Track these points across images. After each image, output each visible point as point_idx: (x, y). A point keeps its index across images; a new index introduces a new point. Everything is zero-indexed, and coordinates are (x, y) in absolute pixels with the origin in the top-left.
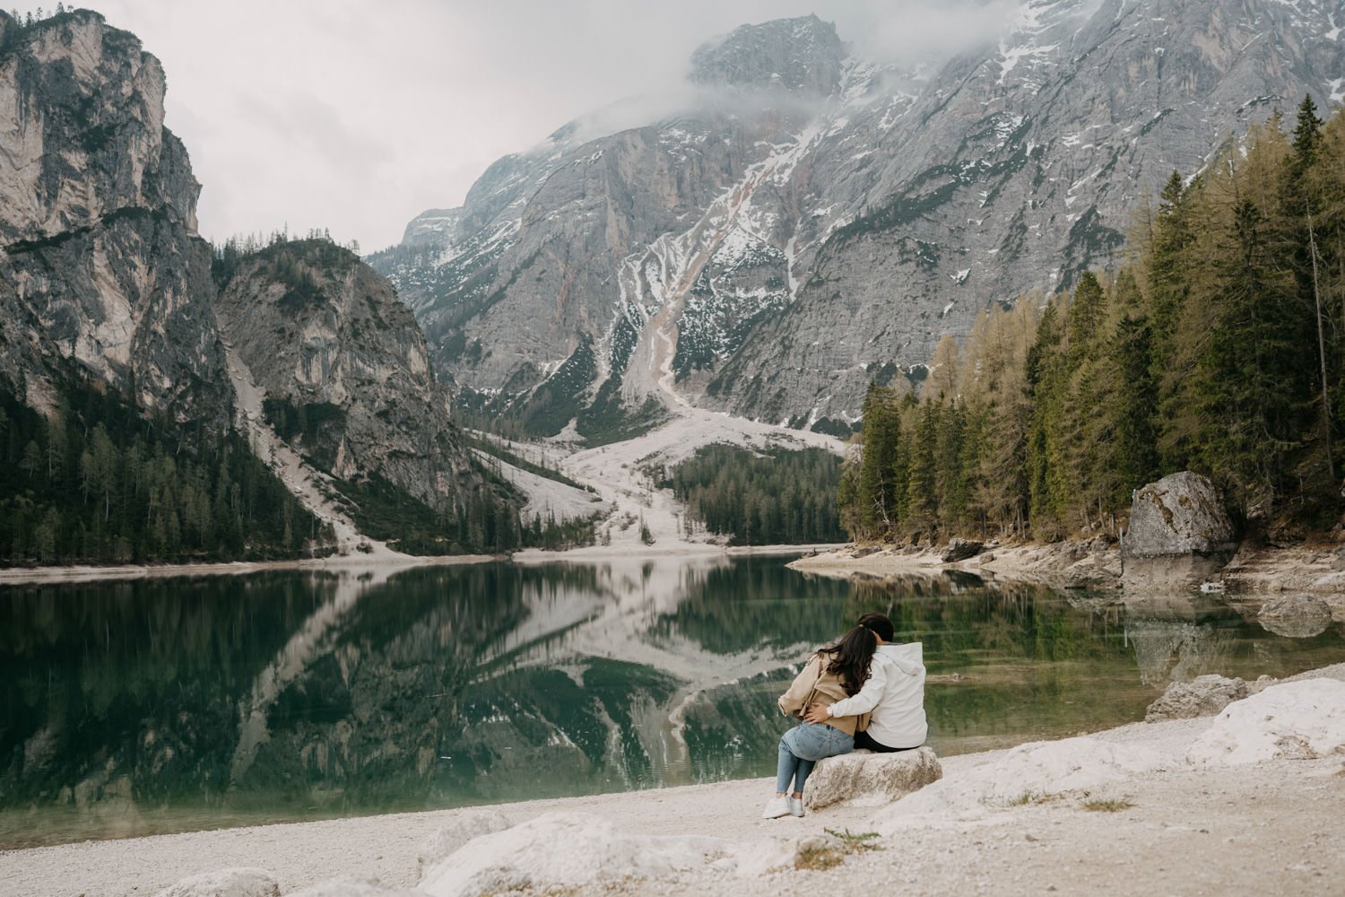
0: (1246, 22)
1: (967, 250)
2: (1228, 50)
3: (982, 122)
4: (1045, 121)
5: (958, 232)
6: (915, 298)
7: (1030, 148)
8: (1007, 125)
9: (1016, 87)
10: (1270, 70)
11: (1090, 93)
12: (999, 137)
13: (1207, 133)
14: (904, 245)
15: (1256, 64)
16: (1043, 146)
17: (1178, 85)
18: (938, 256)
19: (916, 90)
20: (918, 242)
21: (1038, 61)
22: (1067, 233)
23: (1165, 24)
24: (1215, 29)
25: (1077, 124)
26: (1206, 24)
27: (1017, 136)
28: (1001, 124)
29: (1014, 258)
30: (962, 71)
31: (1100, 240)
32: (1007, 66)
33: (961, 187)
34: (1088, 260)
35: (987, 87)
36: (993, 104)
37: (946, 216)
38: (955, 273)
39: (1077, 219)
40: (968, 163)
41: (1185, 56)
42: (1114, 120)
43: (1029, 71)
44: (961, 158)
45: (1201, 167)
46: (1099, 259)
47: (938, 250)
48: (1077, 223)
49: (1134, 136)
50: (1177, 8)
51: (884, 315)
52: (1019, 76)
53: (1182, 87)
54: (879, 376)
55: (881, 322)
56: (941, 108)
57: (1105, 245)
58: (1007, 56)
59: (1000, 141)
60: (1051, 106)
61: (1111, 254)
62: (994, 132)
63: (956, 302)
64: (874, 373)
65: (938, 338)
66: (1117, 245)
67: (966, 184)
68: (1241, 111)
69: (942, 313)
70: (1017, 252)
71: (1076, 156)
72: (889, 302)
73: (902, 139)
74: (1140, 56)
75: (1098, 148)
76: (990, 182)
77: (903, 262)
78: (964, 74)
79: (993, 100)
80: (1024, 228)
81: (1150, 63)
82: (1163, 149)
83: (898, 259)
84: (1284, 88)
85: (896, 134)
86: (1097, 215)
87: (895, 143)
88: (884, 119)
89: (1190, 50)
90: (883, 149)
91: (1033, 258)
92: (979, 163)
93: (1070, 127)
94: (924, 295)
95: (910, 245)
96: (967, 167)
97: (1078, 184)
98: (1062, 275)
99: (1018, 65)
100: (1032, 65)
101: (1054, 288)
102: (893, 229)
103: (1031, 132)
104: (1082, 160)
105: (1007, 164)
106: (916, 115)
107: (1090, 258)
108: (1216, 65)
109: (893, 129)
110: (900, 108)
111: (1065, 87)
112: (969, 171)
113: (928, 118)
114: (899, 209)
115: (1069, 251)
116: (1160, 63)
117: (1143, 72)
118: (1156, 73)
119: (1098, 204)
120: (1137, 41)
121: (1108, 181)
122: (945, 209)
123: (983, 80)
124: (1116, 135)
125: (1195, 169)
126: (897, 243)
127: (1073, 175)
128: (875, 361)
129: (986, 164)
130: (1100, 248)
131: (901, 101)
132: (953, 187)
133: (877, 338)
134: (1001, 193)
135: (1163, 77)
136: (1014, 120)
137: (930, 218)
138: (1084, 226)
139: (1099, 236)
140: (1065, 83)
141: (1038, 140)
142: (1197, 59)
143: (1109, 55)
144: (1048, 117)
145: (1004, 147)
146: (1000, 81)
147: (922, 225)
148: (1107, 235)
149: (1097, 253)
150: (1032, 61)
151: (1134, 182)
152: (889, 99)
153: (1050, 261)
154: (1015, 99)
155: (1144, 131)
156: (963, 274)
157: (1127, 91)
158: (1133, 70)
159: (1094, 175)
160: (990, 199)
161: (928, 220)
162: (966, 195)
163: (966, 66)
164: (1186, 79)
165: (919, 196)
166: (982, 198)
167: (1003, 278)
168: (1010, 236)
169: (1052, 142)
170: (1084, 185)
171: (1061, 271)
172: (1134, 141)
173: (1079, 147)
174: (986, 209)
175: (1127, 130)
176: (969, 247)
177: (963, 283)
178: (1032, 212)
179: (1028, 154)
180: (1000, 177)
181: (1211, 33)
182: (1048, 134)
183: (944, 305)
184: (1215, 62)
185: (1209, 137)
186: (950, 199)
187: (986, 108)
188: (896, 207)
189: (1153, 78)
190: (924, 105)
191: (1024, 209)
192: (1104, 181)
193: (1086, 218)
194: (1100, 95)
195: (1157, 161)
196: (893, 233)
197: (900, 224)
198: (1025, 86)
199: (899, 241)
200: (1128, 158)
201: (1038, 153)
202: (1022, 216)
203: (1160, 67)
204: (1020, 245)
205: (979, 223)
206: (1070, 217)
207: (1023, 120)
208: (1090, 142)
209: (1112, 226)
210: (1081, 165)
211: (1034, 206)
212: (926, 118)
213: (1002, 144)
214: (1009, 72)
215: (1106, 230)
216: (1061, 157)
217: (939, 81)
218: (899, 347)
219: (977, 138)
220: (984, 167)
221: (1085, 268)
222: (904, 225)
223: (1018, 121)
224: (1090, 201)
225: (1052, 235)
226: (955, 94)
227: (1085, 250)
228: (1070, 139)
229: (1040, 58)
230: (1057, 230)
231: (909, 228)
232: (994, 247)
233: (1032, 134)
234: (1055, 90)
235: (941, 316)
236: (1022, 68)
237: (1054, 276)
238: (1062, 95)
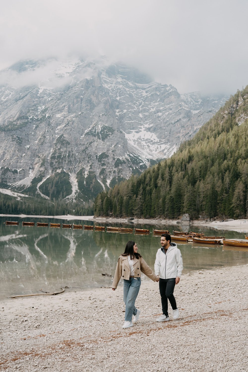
0: (101, 93)
1: (29, 140)
2: (98, 100)
3: (34, 105)
4: (52, 109)
5: (27, 135)
6: (15, 151)
7: (47, 116)
8: (41, 108)
9: (43, 97)
10: (107, 107)
11: (64, 104)
12: (39, 111)
13: (91, 120)
14: (13, 136)
15: (104, 105)
16: (51, 116)
17: (86, 107)
18: (22, 141)
19: (12, 91)
20: (17, 136)
21: (48, 91)
22: (56, 140)
23: (84, 90)
24: (96, 95)
25: (59, 112)
26: (94, 93)
27: (44, 111)
28: (39, 107)
29: (42, 144)
30: (28, 89)
31: (64, 143)
32: (41, 91)
33: (29, 123)
34: (61, 148)
35: (35, 96)
36: (36, 101)
37: (24, 130)
38: (26, 146)
39: (58, 136)
40: (30, 116)
41: (88, 100)
42: (69, 112)
43: (46, 94)
44: (28, 114)
45: (89, 128)
46: (64, 148)
47: (22, 139)
48: (58, 138)
49: (74, 117)
50: (87, 87)
51: (7, 154)
52: (44, 94)
53: (86, 108)
54: (4, 171)
55: (6, 156)
56: (21, 99)
57: (65, 145)
58: (40, 88)
59: (39, 112)
60: (54, 105)
61: (67, 147)
62: (37, 109)
63: (26, 154)
64: (3, 170)
65: (20, 163)
66: (68, 145)
67: (30, 122)
68: (100, 116)
69: (22, 156)
70: (43, 143)
71: (59, 120)
72: (8, 151)
73: (9, 104)
74: (77, 97)
75: (65, 119)
76: (36, 123)
77: (13, 141)
78: (28, 90)
79: (36, 100)
80: (45, 137)
81: (79, 99)
82: (80, 122)
83: (11, 140)
84: (109, 112)
85: (7, 103)
86: (64, 136)
87: (6, 105)
88: (3, 97)
89: (89, 99)
90: (3, 106)
91: (46, 145)
92: (33, 117)
93: (58, 112)
94: (18, 151)
95: (15, 136)
96: (30, 118)
97: (59, 127)
98: (54, 150)
99: (43, 91)
100: (47, 92)
101: (51, 153)
102: (10, 132)
103: (48, 111)
104: (60, 121)
105: (41, 119)
106: (14, 99)
107: (61, 147)
108: (95, 104)
109: (6, 101)
110: (8, 95)
111: (58, 101)
112: (31, 119)
113: (18, 101)
114: (12, 126)
115: (56, 144)
116: (82, 100)
117: (78, 102)
118: (80, 102)
119: (64, 134)
120: (77, 93)
121: (67, 128)
122: (24, 128)
123: (34, 94)
124: (69, 117)
125: (87, 128)
126: (11, 136)
127: (58, 125)
128: (3, 166)
129: (35, 117)
130: (64, 145)
131: (8, 93)
132: (27, 123)
133: (4, 161)
134: (39, 126)
135: (82, 104)
136: (42, 107)
137: (20, 130)
138: (60, 139)
139: (64, 142)
140: (58, 100)
141: (49, 114)
142: (91, 101)
143: (69, 95)
144: (52, 108)
145: (40, 114)
146: (39, 95)
147: (18, 132)
148: (66, 142)
149: (63, 146)
150: (47, 91)
151: (73, 129)
152: (4, 92)
153: (51, 147)
154: (42, 100)
155: (76, 117)
156: (28, 146)
157: (73, 105)
158: (75, 101)
159: (63, 126)
160: (36, 127)
161: (20, 131)
162: (30, 125)
163: (29, 88)
164: (88, 105)
165: (17, 123)
166: (34, 127)
167: (38, 149)
168: (41, 138)
169: (53, 115)
170: (61, 128)
171: (53, 149)
172: (74, 119)
173: (60, 117)
174: (35, 130)
175: (72, 115)
176: (30, 139)
177: (28, 149)
178: (47, 133)
179: (46, 117)
180: (39, 122)
181: (95, 95)
182: (53, 113)
183: (23, 154)
184: (95, 103)
185: (91, 121)
186: (26, 126)
187: (34, 101)
188: (11, 125)
189: (79, 103)
190: (16, 96)
191: (45, 132)
192: (65, 128)
193: (61, 137)
194: (66, 105)
195: (79, 125)
196: (10, 133)
197: (13, 131)
198: (45, 97)
199: (12, 135)
200: (72, 123)
201: (49, 117)
202: (44, 134)
203: (81, 101)
204: (43, 141)
205: (33, 133)
206: (56, 136)
207: (45, 107)
208: (63, 117)
209: (67, 140)
210: (60, 123)
211: (48, 131)
212: (17, 100)
213: (39, 113)
214: (41, 93)
215: (66, 141)
216: (55, 120)
217: (21, 91)
218: (10, 163)
219: (32, 110)
220: (35, 118)
221: (60, 150)
222: (14, 131)
223: (43, 107)
224: (62, 132)
225: (52, 140)
226: (26, 95)
227: (60, 145)
228: (58, 115)
229: (49, 90)
230: (53, 138)
231: (15, 132)
232: (36, 140)
233: (48, 112)
234: (55, 101)
235: (22, 157)
236: (44, 92)
237: (52, 150)
238: (57, 104)
